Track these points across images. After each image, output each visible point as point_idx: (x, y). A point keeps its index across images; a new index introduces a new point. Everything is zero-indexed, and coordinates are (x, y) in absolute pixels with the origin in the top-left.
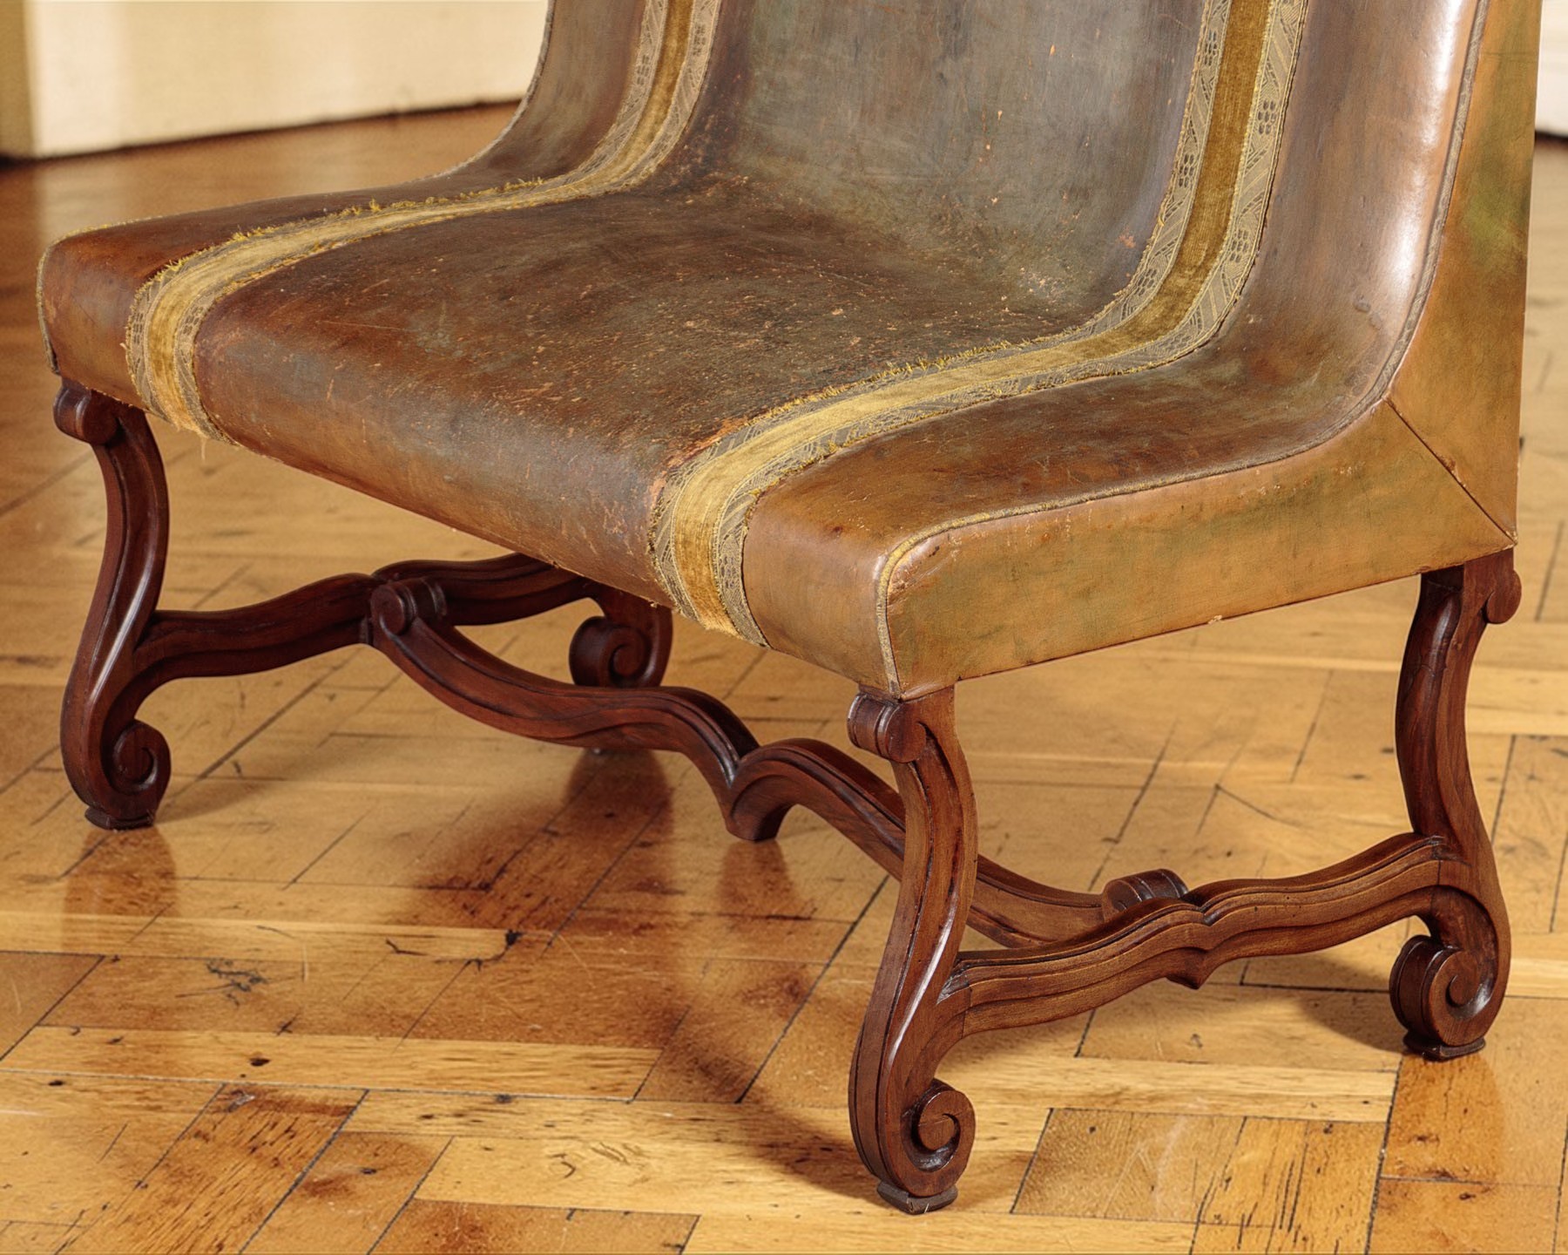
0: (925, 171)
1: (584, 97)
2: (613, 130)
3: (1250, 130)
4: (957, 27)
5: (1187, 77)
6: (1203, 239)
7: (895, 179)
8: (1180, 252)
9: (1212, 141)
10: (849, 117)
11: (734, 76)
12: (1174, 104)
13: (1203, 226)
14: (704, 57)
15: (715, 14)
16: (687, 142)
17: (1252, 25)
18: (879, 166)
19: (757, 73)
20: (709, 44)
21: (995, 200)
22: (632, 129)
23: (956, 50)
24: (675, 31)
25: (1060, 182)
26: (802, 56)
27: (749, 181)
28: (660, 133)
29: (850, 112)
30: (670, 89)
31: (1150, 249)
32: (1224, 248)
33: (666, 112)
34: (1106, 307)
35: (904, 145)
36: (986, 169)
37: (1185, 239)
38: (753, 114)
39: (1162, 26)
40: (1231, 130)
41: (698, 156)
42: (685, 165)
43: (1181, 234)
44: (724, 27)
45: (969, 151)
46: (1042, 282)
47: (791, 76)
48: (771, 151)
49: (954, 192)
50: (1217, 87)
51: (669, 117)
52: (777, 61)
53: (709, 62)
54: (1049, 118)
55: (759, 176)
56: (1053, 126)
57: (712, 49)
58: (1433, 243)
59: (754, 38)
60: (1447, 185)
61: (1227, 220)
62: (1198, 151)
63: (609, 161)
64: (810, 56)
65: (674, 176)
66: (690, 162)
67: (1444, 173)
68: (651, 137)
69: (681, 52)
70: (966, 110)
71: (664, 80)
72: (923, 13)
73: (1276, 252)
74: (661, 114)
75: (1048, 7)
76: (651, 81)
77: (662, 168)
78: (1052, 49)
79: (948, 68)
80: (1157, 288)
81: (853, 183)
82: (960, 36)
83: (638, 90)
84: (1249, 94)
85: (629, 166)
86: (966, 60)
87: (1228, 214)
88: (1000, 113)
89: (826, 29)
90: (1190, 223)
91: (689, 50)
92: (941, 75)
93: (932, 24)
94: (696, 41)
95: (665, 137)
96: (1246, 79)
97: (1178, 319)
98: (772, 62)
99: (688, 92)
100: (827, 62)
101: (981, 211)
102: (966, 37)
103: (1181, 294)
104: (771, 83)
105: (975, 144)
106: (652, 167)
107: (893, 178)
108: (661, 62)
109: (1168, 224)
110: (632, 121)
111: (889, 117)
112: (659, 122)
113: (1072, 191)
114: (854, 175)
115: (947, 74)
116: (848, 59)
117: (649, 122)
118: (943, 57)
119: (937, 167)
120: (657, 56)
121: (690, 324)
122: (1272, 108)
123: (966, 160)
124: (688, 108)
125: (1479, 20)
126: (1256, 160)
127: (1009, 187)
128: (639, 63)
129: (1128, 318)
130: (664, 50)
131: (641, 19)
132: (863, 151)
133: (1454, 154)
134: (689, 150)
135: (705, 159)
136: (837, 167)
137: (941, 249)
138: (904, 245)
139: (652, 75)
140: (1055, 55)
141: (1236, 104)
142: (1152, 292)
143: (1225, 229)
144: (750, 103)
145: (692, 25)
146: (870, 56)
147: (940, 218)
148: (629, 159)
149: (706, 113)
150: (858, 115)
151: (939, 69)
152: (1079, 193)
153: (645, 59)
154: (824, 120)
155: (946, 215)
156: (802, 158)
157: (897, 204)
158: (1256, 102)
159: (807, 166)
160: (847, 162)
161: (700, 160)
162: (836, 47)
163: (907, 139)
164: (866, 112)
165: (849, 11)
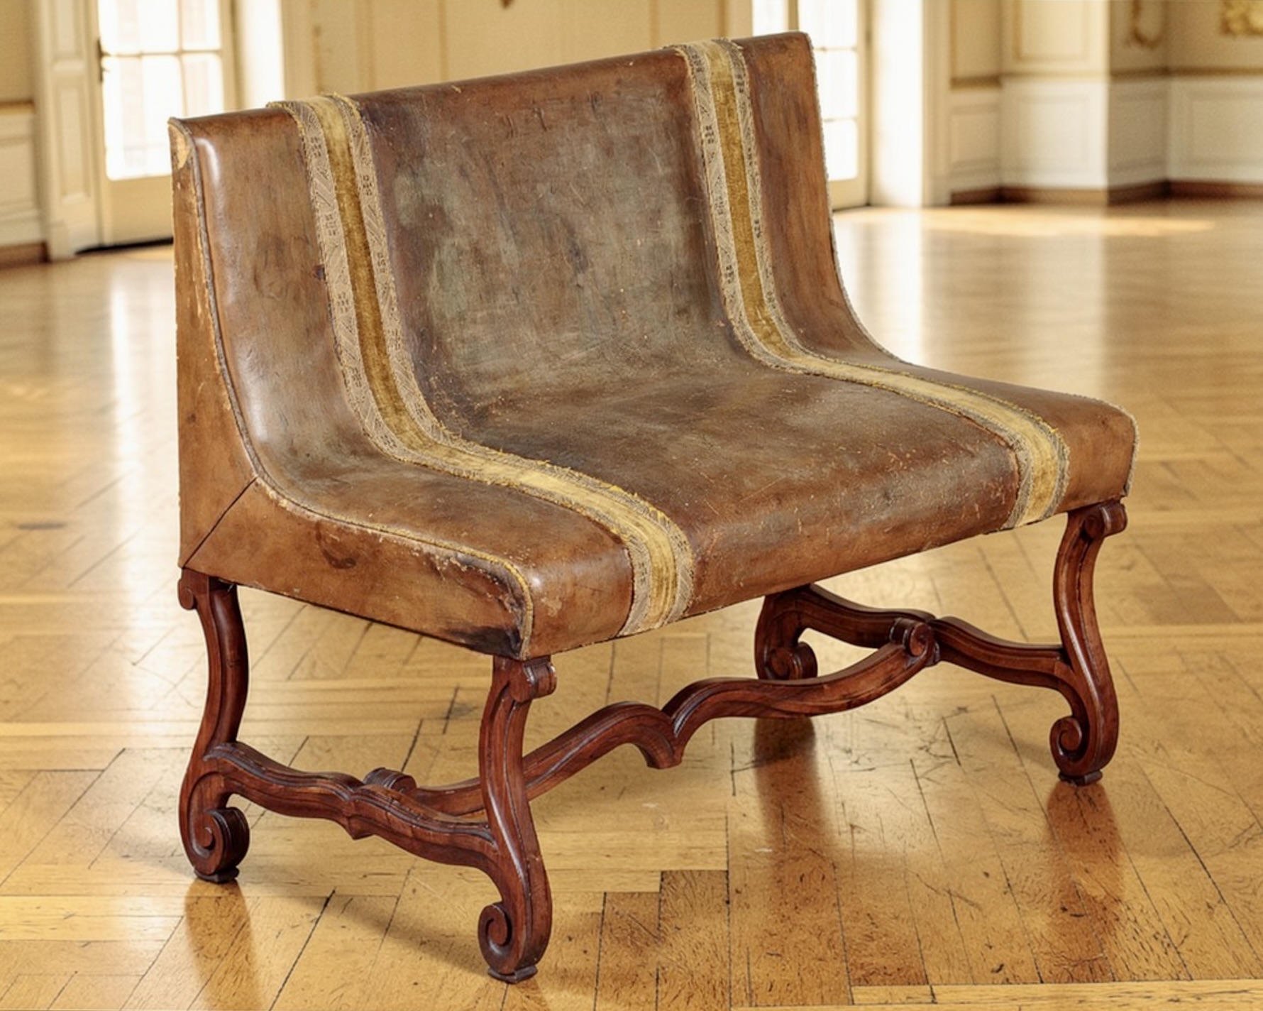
4: (577, 254)
6: (755, 304)
7: (584, 354)
11: (432, 349)
12: (708, 243)
18: (567, 352)
23: (582, 267)
24: (371, 342)
26: (479, 315)
29: (529, 333)
31: (733, 322)
36: (629, 323)
37: (746, 308)
39: (689, 204)
40: (746, 242)
41: (452, 403)
42: (449, 412)
43: (742, 308)
45: (614, 319)
47: (476, 330)
49: (620, 344)
50: (733, 223)
52: (461, 326)
59: (436, 321)
62: (733, 261)
64: (485, 313)
69: (381, 353)
70: (601, 297)
72: (554, 255)
74: (393, 395)
75: (628, 220)
76: (365, 381)
78: (639, 242)
79: (581, 278)
82: (582, 258)
83: (359, 391)
86: (590, 270)
87: (760, 285)
88: (622, 290)
89: (489, 292)
92: (578, 285)
93: (562, 258)
94: (393, 340)
95: (415, 405)
98: (457, 329)
100: (498, 311)
102: (585, 257)
104: (463, 341)
105: (617, 313)
107: (581, 354)
109: (732, 306)
110: (372, 410)
111: (555, 324)
112: (396, 400)
115: (581, 283)
116: (513, 302)
118: (576, 275)
119: (601, 336)
122: (759, 222)
123: (615, 324)
126: (761, 252)
127: (647, 327)
128: (349, 375)
130: (365, 358)
132: (550, 349)
136: (543, 365)
139: (364, 377)
150: (534, 332)
151: (575, 282)
154: (514, 345)
158: (752, 223)
160: (547, 359)
162: (502, 299)
163: (574, 330)
164: (538, 327)
165: (502, 276)
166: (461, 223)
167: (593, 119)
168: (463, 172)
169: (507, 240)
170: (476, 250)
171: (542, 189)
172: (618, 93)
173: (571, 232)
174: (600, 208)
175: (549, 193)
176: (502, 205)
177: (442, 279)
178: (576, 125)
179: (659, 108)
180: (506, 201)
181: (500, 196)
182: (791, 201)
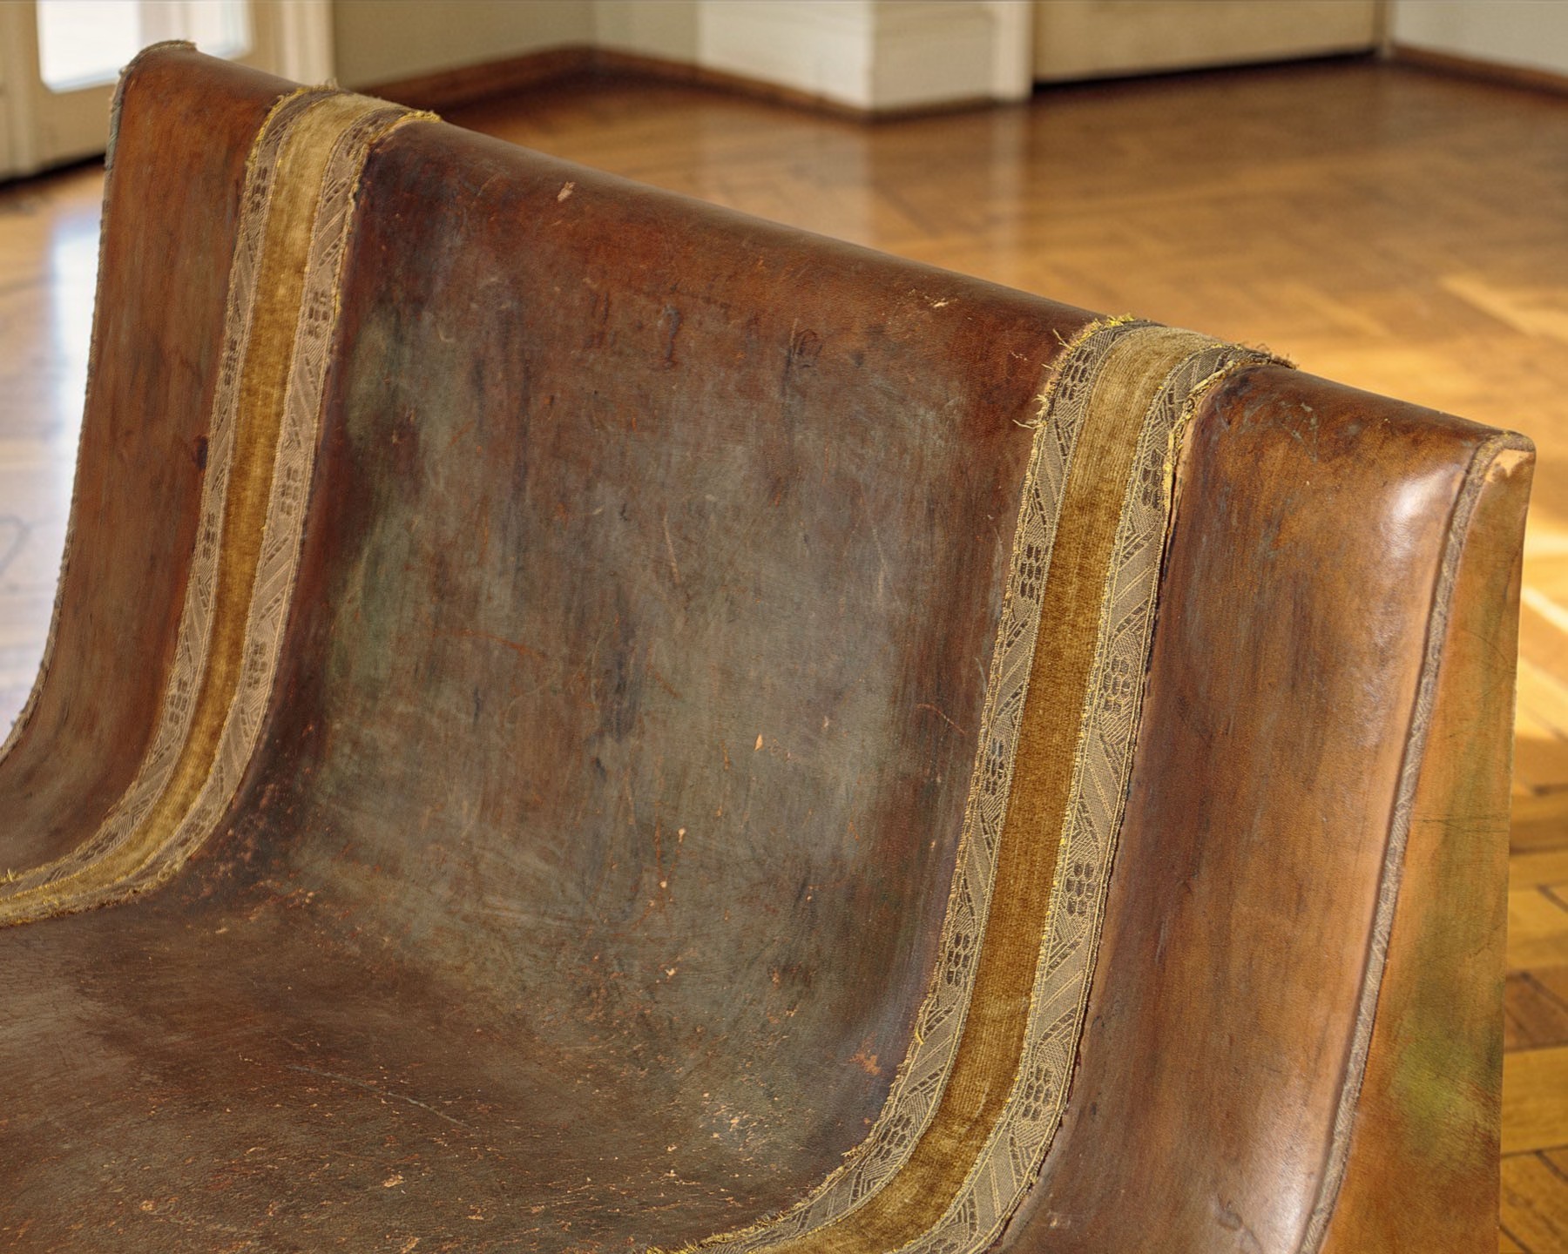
0: (571, 912)
1: (96, 733)
2: (132, 793)
3: (1053, 907)
4: (620, 689)
5: (960, 809)
6: (983, 1074)
7: (527, 920)
8: (948, 1092)
9: (997, 916)
10: (464, 813)
11: (305, 726)
12: (940, 848)
13: (984, 1053)
14: (264, 692)
15: (280, 627)
16: (234, 824)
17: (1057, 739)
18: (505, 895)
19: (337, 726)
20: (270, 673)
21: (672, 972)
22: (159, 792)
23: (621, 725)
24: (224, 646)
25: (769, 953)
26: (401, 707)
27: (315, 900)
28: (195, 806)
29: (466, 804)
30: (215, 735)
31: (902, 1080)
32: (1014, 1096)
33: (207, 772)
34: (829, 1178)
35: (543, 866)
36: (660, 919)
37: (955, 1069)
38: (329, 790)
39: (922, 721)
40: (1025, 902)
41: (246, 850)
42: (227, 861)
43: (950, 1062)
44: (294, 646)
45: (636, 888)
46: (735, 1121)
47: (383, 736)
48: (349, 850)
49: (612, 951)
50: (1004, 832)
51: (210, 780)
52: (364, 710)
53: (271, 700)
54: (753, 849)
55: (330, 893)
56: (760, 863)
57: (276, 681)
58: (1342, 1125)
59: (333, 670)
60: (1362, 1032)
61: (1020, 1048)
62: (977, 930)
63: (119, 845)
64: (411, 709)
65: (208, 880)
66: (233, 858)
67: (1357, 1012)
68: (184, 809)
69: (231, 678)
70: (631, 821)
71: (207, 721)
72: (572, 662)
73: (1094, 1109)
74: (200, 774)
75: (753, 674)
76: (189, 720)
77: (193, 863)
78: (759, 742)
79: (608, 750)
80: (910, 1149)
81: (465, 919)
82: (626, 704)
83: (171, 731)
84: (1053, 849)
85: (146, 856)
86: (633, 742)
87: (1021, 1038)
88: (682, 832)
89: (434, 669)
90: (962, 1045)
91: (243, 678)
92: (598, 762)
93: (585, 680)
94: (253, 664)
95: (203, 813)
96: (1047, 824)
97: (941, 1208)
98: (357, 712)
99: (238, 744)
100: (435, 721)
101: (651, 989)
102: (633, 706)
103: (945, 1165)
104: (356, 744)
105: (646, 876)
106: (178, 862)
107: (524, 918)
108: (204, 691)
109: (931, 1043)
110: (162, 777)
111: (522, 819)
112: (196, 786)
113: (785, 970)
114: (468, 907)
115: (606, 761)
116: (465, 719)
117: (183, 785)
118: (601, 734)
119: (588, 908)
120: (199, 680)
121: (147, 1206)
122: (1088, 875)
123: (632, 900)
124: (238, 768)
125: (1409, 769)
126: (1064, 956)
127: (691, 954)
128: (173, 690)
129: (862, 1200)
130: (208, 672)
131: (178, 621)
132: (482, 867)
133: (1372, 983)
134: (234, 838)
135: (257, 856)
136: (443, 890)
137: (586, 1049)
138: (531, 1034)
139: (191, 710)
140: (764, 751)
141: (1032, 864)
142: (902, 1155)
143: (1017, 1061)
144: (325, 772)
145: (247, 641)
146: (496, 719)
147: (589, 993)
148: (149, 842)
149: (263, 779)
150: (477, 811)
151: (594, 752)
152: (797, 975)
153: (182, 685)
154: (428, 811)
155: (598, 989)
156: (394, 871)
157: (526, 962)
158: (1063, 863)
159: (401, 884)
160: (458, 884)
161: (248, 856)
162: (449, 699)
163: (547, 856)
164: (489, 806)
165: (467, 646)
166: (436, 485)
167: (774, 393)
168: (477, 379)
169: (501, 574)
170: (440, 563)
171: (607, 497)
172: (859, 357)
173: (628, 629)
174: (703, 610)
175: (617, 516)
176: (519, 488)
177: (370, 590)
178: (731, 388)
179: (936, 441)
180: (529, 485)
181: (522, 469)
182: (1205, 872)
